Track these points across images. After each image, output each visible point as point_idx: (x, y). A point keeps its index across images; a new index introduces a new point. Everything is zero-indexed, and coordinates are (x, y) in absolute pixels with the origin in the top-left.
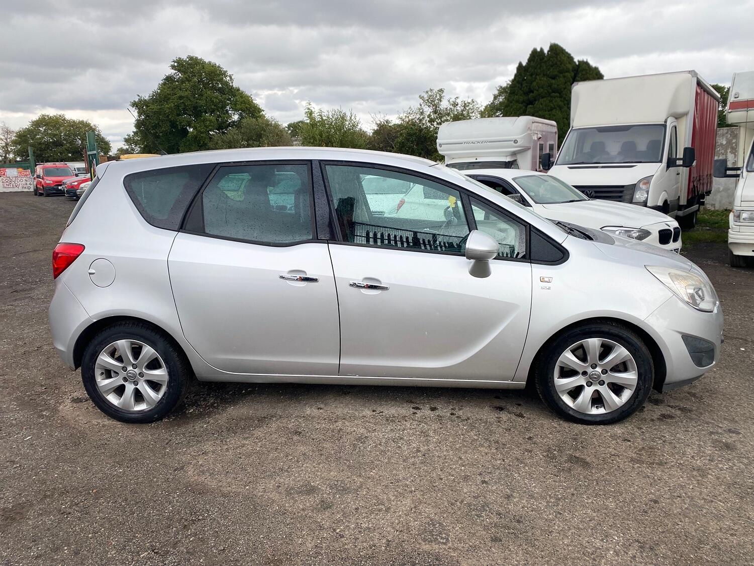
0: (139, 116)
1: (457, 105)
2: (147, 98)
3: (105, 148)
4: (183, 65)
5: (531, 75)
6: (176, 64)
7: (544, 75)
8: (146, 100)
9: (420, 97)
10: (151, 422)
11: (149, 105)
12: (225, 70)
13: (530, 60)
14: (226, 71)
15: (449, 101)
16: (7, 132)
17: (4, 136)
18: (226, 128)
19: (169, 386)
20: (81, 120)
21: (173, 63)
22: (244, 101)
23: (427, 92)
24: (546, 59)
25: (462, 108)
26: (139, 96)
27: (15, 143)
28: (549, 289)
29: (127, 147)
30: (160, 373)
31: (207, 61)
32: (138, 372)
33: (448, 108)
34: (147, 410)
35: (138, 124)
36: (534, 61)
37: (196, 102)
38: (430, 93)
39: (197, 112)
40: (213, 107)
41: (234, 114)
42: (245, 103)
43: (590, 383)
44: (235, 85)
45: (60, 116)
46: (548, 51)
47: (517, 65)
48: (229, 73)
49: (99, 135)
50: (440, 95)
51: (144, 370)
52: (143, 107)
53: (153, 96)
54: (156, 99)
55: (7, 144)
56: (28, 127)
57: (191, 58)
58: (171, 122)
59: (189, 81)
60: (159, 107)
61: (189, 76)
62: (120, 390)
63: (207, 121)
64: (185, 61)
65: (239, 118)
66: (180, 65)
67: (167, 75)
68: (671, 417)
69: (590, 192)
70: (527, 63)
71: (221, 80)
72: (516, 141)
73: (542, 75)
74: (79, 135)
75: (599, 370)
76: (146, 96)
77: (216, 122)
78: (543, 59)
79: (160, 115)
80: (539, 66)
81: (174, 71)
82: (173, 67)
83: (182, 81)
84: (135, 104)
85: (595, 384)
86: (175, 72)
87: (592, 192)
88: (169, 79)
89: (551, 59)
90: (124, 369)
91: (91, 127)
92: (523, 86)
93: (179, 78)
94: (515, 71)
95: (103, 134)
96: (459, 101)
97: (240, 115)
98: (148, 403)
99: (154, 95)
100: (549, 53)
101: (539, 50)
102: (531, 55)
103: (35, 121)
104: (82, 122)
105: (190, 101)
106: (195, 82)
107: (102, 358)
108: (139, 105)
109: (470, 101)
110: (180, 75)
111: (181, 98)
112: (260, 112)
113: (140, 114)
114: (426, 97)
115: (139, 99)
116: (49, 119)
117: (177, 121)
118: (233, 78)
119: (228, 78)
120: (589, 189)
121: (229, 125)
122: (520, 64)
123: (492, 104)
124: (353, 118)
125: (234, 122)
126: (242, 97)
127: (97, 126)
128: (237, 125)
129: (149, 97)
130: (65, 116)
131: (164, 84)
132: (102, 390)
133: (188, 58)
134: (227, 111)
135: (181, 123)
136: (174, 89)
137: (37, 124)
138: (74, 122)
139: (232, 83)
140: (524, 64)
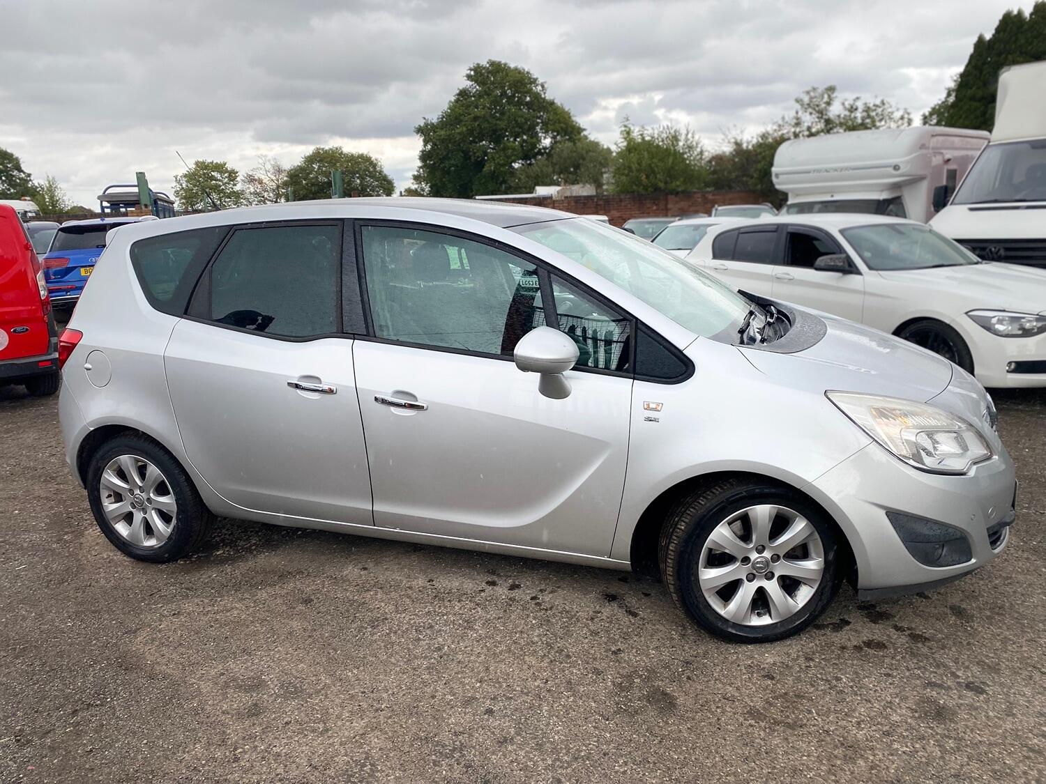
0: (425, 146)
1: (856, 109)
2: (435, 121)
3: (389, 189)
4: (482, 74)
5: (999, 55)
6: (472, 73)
7: (1021, 53)
8: (433, 124)
9: (797, 101)
10: (163, 562)
11: (436, 130)
12: (535, 77)
13: (999, 30)
14: (537, 79)
15: (843, 104)
16: (279, 171)
17: (275, 176)
18: (535, 156)
19: (178, 519)
20: (360, 153)
21: (469, 71)
22: (558, 119)
23: (808, 93)
24: (1026, 27)
25: (865, 114)
26: (425, 118)
27: (285, 184)
28: (655, 420)
29: (416, 186)
30: (167, 501)
31: (512, 66)
32: (145, 497)
33: (842, 116)
34: (156, 547)
35: (424, 157)
36: (1004, 31)
37: (496, 124)
38: (812, 94)
39: (496, 137)
40: (517, 129)
41: (545, 138)
42: (560, 122)
43: (752, 576)
44: (549, 96)
45: (337, 149)
46: (1031, 15)
47: (975, 39)
48: (540, 81)
49: (380, 172)
50: (829, 96)
51: (152, 495)
52: (429, 134)
53: (442, 118)
54: (446, 122)
55: (278, 187)
56: (300, 164)
57: (492, 63)
58: (463, 152)
59: (488, 95)
60: (448, 133)
61: (489, 88)
62: (128, 518)
63: (509, 149)
64: (484, 68)
65: (551, 142)
66: (478, 74)
67: (461, 88)
68: (881, 646)
69: (997, 249)
70: (994, 35)
71: (530, 92)
72: (896, 168)
73: (1018, 52)
74: (358, 172)
75: (767, 554)
76: (434, 118)
77: (520, 149)
78: (1022, 26)
79: (450, 143)
80: (1013, 38)
81: (469, 83)
82: (469, 77)
83: (479, 95)
84: (420, 130)
85: (760, 578)
86: (471, 83)
87: (999, 250)
88: (463, 94)
89: (1035, 26)
90: (131, 491)
91: (372, 162)
92: (984, 72)
93: (475, 92)
94: (971, 50)
95: (386, 171)
96: (860, 104)
97: (554, 137)
98: (158, 539)
99: (444, 117)
100: (1033, 17)
101: (1015, 12)
102: (1000, 21)
103: (308, 157)
104: (361, 156)
105: (489, 123)
106: (497, 95)
107: (106, 476)
108: (425, 131)
109: (878, 102)
110: (477, 87)
111: (476, 118)
112: (579, 133)
113: (426, 142)
114: (806, 99)
115: (425, 123)
116: (324, 153)
117: (470, 152)
118: (546, 86)
119: (539, 88)
120: (995, 245)
121: (539, 153)
122: (981, 39)
123: (943, 102)
124: (690, 136)
125: (545, 148)
126: (556, 114)
127: (379, 160)
128: (549, 153)
129: (438, 119)
130: (343, 149)
131: (457, 101)
132: (110, 517)
133: (488, 63)
134: (537, 133)
135: (475, 153)
136: (468, 107)
137: (310, 160)
138: (352, 155)
139: (545, 93)
140: (988, 36)
